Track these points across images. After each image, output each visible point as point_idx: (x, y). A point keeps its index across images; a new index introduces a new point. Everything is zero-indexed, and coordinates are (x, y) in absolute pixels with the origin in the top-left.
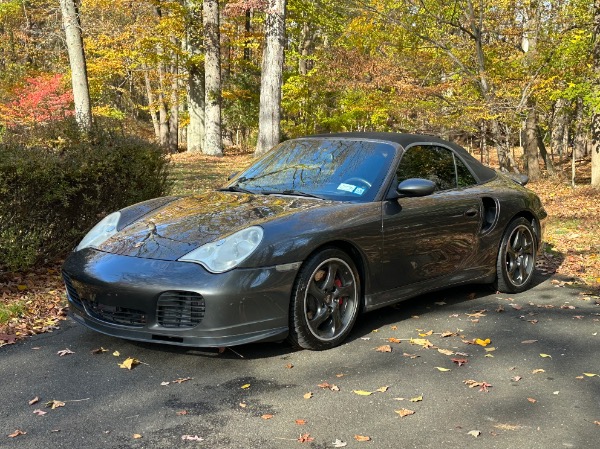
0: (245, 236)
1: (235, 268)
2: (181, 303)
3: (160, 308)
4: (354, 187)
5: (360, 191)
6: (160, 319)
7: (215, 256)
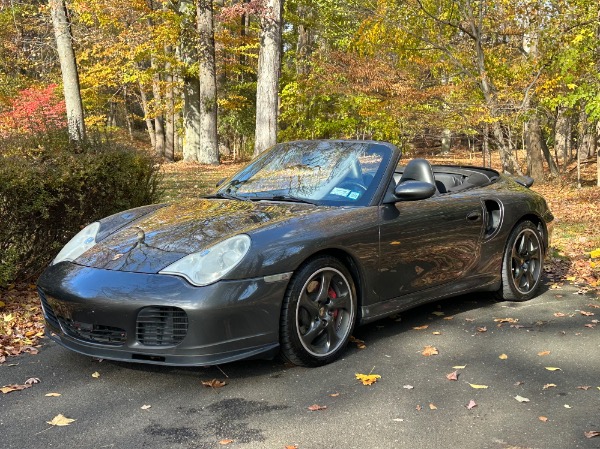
0: (231, 246)
1: (221, 280)
2: (162, 319)
3: (140, 325)
4: (348, 191)
5: (355, 196)
6: (140, 336)
7: (199, 267)
